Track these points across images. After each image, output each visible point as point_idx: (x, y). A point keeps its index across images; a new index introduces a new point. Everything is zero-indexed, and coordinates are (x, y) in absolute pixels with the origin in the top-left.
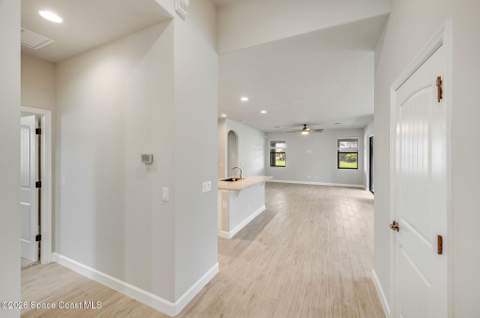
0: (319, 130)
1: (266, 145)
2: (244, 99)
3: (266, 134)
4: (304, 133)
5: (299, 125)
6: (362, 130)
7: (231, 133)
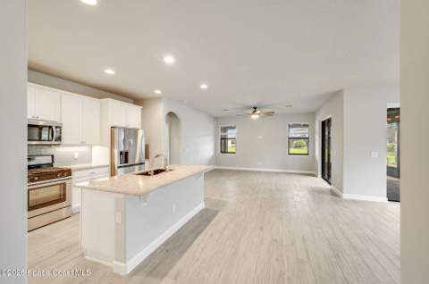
0: (270, 114)
1: (216, 131)
2: (169, 60)
3: (216, 119)
4: (255, 117)
5: (249, 108)
6: (313, 114)
7: (171, 115)
